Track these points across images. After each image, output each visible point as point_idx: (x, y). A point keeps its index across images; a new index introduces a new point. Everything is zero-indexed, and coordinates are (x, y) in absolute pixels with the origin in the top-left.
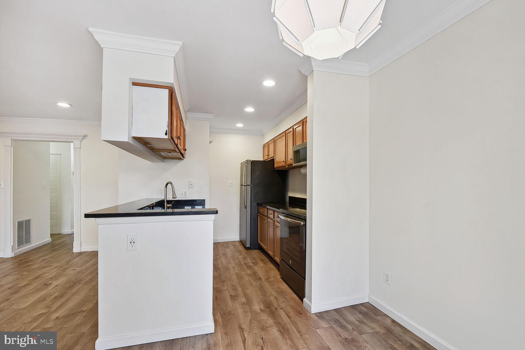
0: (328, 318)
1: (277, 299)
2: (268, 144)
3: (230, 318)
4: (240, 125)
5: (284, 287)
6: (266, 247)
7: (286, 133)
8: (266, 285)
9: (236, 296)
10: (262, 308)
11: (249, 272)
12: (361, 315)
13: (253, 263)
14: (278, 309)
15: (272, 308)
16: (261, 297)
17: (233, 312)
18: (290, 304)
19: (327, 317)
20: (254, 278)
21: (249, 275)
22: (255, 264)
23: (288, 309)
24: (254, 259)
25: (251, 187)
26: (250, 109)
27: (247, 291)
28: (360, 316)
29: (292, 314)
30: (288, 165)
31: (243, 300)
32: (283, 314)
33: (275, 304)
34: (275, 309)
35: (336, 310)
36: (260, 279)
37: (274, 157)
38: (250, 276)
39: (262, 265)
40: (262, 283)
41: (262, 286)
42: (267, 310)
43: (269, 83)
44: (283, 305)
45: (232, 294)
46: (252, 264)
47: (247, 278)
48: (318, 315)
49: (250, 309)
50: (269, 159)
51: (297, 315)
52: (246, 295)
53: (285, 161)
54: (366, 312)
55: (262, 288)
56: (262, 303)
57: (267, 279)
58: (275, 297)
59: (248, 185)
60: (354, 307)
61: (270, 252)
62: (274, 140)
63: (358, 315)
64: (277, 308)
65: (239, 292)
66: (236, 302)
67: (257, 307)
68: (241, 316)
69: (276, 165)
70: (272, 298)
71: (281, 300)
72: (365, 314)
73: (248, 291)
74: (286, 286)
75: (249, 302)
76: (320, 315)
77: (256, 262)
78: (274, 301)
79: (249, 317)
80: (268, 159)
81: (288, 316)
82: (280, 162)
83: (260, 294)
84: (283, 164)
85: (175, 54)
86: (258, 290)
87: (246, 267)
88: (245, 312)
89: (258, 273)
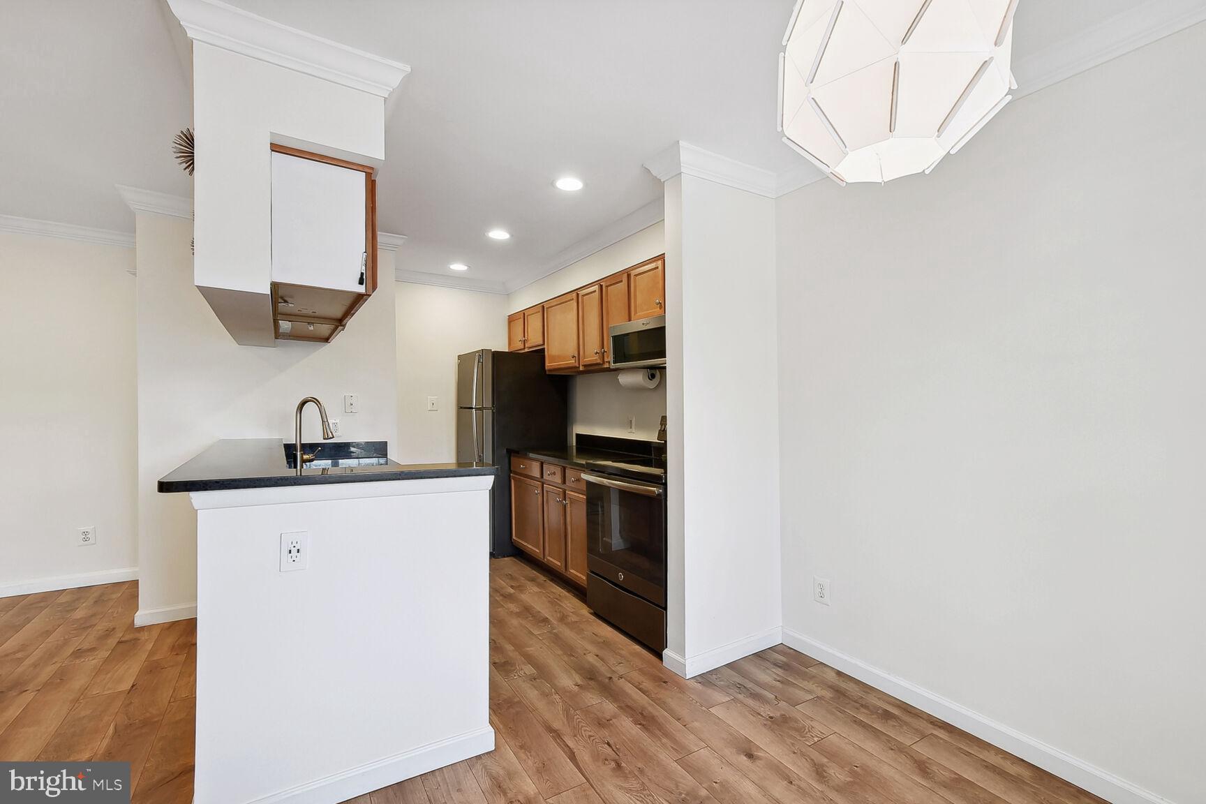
0: (722, 683)
1: (602, 659)
2: (524, 315)
3: (517, 713)
4: (458, 267)
5: (606, 631)
6: (539, 550)
7: (578, 294)
8: (567, 633)
9: (506, 663)
10: (580, 682)
11: (513, 607)
12: (780, 669)
13: (512, 587)
14: (615, 679)
15: (600, 679)
16: (566, 658)
17: (516, 700)
18: (634, 666)
19: (720, 681)
20: (531, 618)
21: (518, 615)
22: (520, 588)
23: (635, 675)
24: (511, 577)
25: (493, 413)
26: (499, 235)
27: (528, 649)
28: (779, 671)
29: (647, 684)
30: (585, 366)
31: (529, 670)
32: (629, 689)
33: (603, 669)
34: (607, 680)
35: (731, 666)
36: (545, 620)
37: (544, 344)
38: (519, 617)
39: (536, 589)
40: (553, 628)
41: (556, 635)
42: (592, 683)
43: (569, 184)
44: (621, 670)
45: (497, 661)
46: (512, 591)
47: (515, 622)
48: (700, 680)
49: (554, 686)
50: (526, 350)
51: (659, 686)
52: (530, 659)
53: (576, 356)
54: (785, 663)
55: (557, 639)
56: (573, 672)
57: (563, 619)
58: (597, 656)
59: (486, 408)
60: (760, 656)
61: (551, 559)
62: (543, 308)
63: (774, 670)
64: (610, 678)
65: (511, 654)
66: (515, 676)
67: (568, 681)
68: (541, 705)
69: (549, 365)
70: (591, 658)
71: (612, 661)
72: (785, 667)
73: (530, 650)
74: (609, 629)
75: (542, 674)
76: (705, 679)
77: (518, 584)
78: (597, 664)
79: (560, 707)
80: (524, 349)
81: (640, 690)
82: (559, 358)
83: (560, 652)
84: (572, 362)
85: (388, 92)
86: (552, 644)
87: (501, 598)
88: (545, 695)
89: (534, 608)
